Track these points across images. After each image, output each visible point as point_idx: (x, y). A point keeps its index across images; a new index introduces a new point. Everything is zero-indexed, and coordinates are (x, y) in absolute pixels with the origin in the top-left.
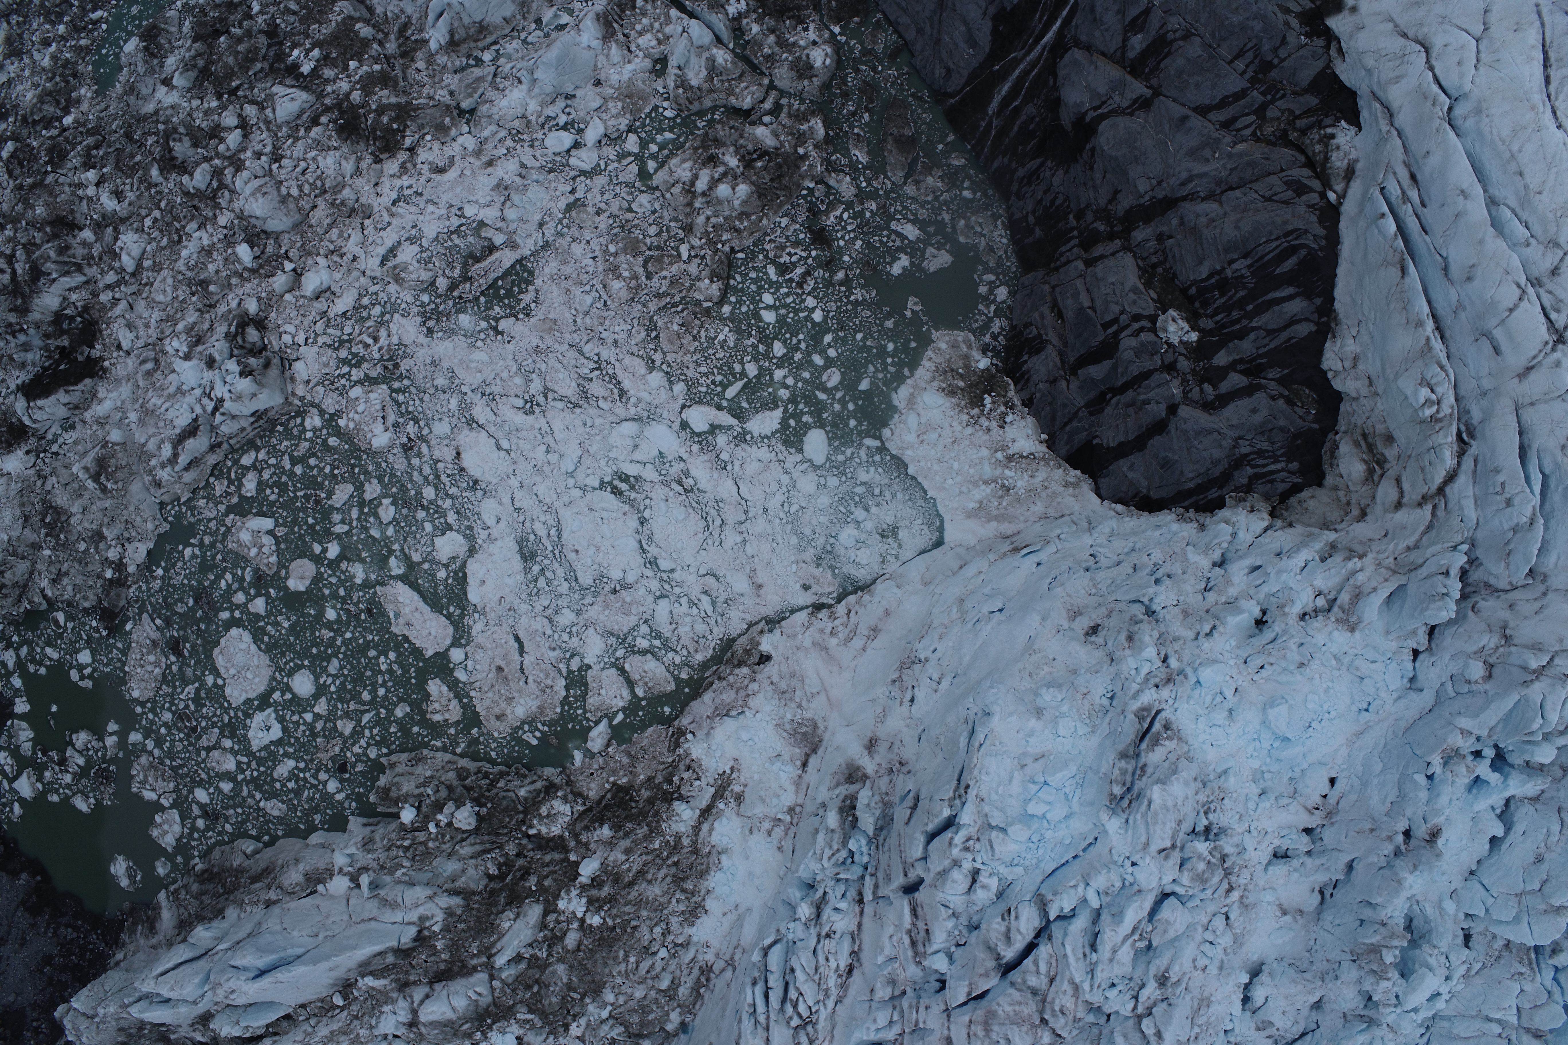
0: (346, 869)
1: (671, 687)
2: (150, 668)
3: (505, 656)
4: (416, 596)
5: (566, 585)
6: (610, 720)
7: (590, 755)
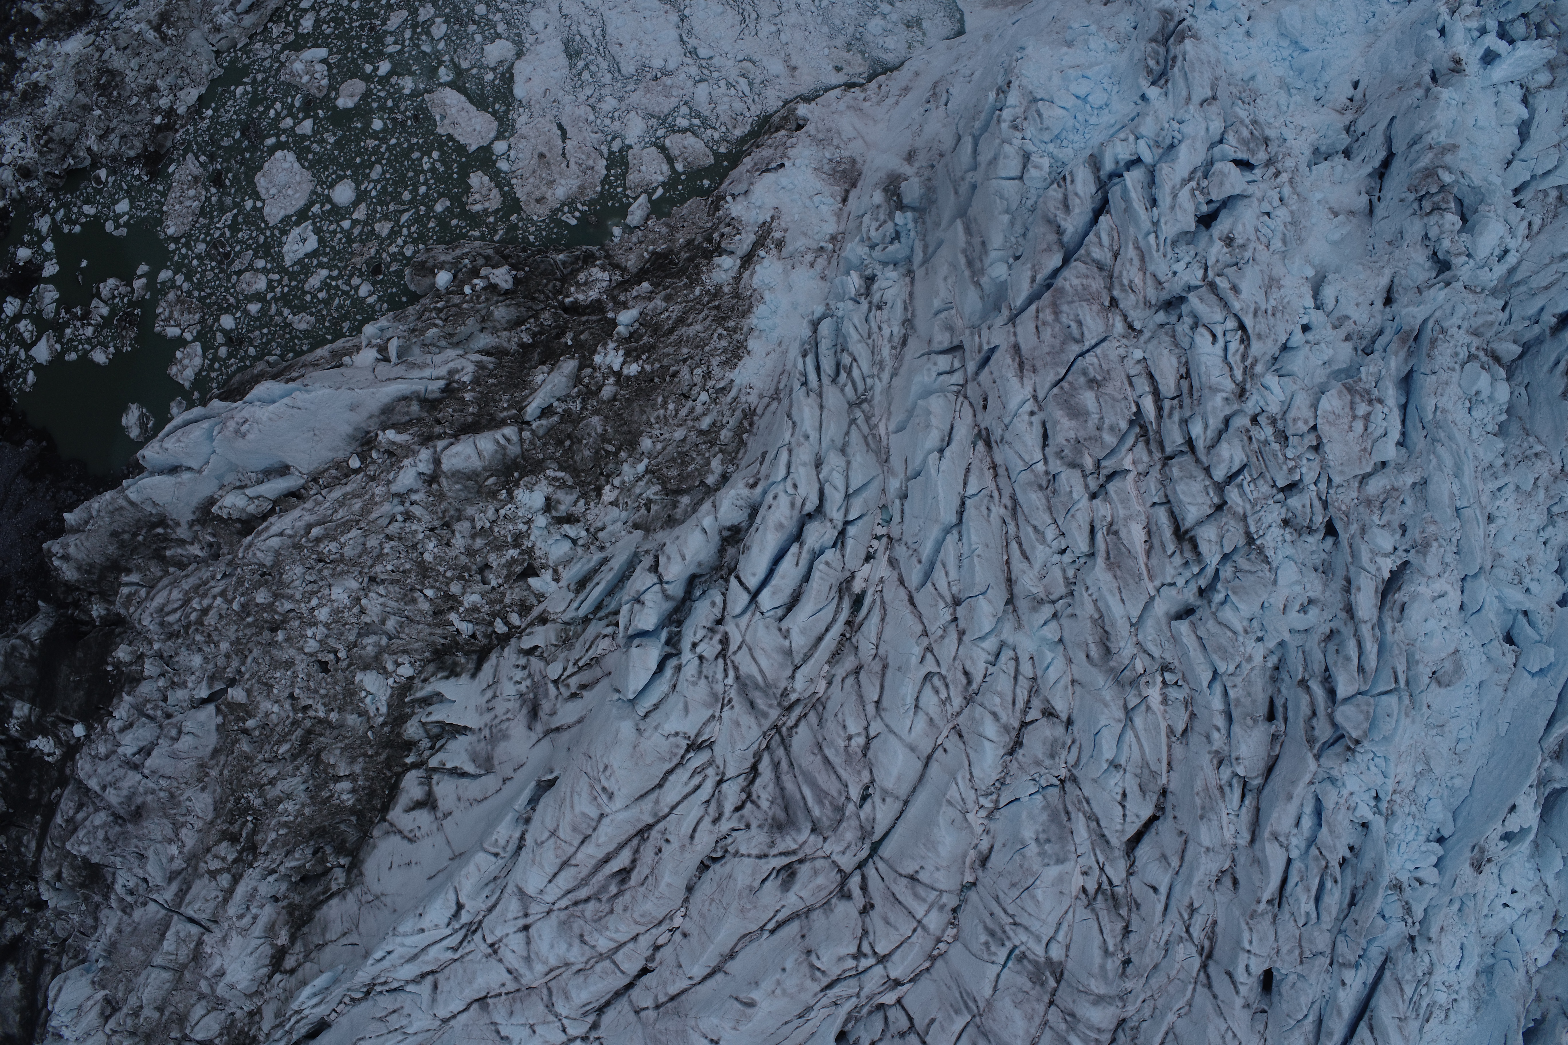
0: (374, 342)
1: (711, 160)
2: (188, 203)
3: (548, 143)
4: (463, 98)
5: (609, 76)
6: (650, 195)
7: (630, 230)
